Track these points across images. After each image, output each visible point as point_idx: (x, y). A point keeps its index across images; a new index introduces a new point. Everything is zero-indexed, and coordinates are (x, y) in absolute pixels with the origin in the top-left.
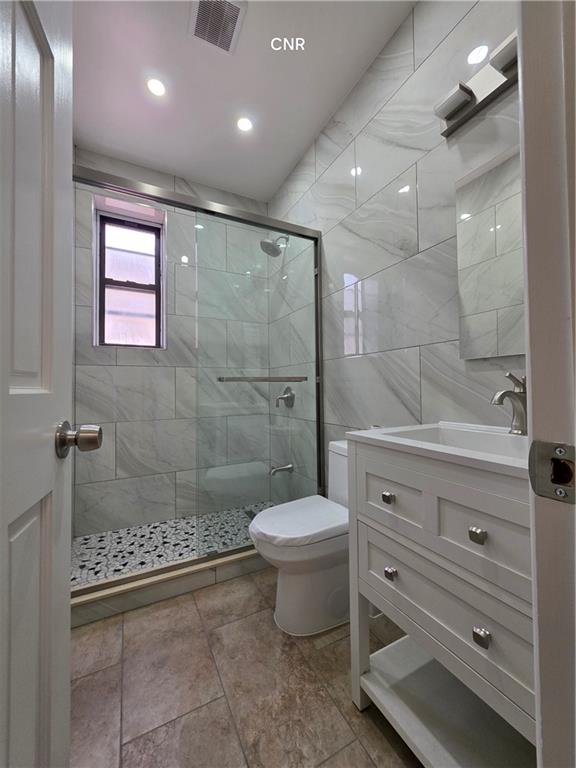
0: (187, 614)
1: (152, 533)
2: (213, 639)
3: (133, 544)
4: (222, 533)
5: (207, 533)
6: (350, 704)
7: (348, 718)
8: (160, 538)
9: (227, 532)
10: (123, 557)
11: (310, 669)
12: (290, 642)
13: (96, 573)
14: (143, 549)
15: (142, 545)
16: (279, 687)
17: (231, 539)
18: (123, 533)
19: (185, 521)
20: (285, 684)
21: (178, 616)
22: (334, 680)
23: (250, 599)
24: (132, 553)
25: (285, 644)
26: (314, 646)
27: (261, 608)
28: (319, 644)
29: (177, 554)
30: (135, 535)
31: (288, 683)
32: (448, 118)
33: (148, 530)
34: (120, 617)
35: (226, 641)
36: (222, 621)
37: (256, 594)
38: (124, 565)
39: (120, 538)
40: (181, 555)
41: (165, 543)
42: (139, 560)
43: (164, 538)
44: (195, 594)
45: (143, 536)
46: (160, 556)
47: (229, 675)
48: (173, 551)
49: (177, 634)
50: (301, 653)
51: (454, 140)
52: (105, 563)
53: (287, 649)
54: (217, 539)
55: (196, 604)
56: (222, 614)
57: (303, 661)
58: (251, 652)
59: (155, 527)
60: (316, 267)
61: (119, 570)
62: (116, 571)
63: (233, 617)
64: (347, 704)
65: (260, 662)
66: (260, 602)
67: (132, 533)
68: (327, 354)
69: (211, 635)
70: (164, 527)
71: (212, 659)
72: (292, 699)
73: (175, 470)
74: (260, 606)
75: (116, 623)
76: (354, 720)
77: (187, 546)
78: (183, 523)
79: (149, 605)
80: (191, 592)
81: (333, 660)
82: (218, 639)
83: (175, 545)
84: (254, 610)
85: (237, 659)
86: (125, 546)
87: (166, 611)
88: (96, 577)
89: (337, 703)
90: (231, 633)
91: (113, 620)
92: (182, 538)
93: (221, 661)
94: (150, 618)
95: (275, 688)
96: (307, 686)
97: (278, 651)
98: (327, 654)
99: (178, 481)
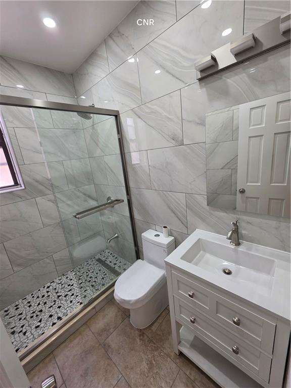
0: (88, 338)
1: (48, 292)
2: (106, 347)
3: (39, 304)
4: (89, 279)
5: (80, 281)
6: (174, 354)
7: (174, 361)
8: (55, 294)
9: (91, 277)
10: (37, 316)
11: (154, 344)
12: (142, 332)
13: (25, 334)
14: (48, 305)
15: (45, 303)
16: (144, 360)
17: (95, 282)
18: (29, 298)
19: (65, 277)
20: (146, 357)
21: (84, 341)
22: (165, 345)
23: (116, 316)
24: (41, 311)
25: (140, 335)
26: (152, 331)
27: (123, 319)
28: (154, 328)
29: (69, 302)
30: (38, 297)
31: (147, 356)
32: (202, 71)
33: (45, 291)
34: (52, 355)
35: (113, 346)
36: (107, 334)
37: (119, 312)
38: (40, 321)
39: (29, 302)
40: (71, 302)
41: (59, 296)
42: (48, 315)
43: (57, 293)
44: (88, 323)
45: (43, 296)
46: (59, 307)
47: (121, 364)
48: (66, 301)
49: (87, 353)
50: (148, 337)
51: (203, 84)
52: (27, 325)
53: (141, 337)
54: (88, 284)
55: (90, 329)
56: (105, 330)
57: (150, 341)
58: (127, 346)
59: (48, 287)
60: (118, 133)
61: (38, 326)
62: (36, 327)
63: (112, 330)
64: (172, 354)
65: (132, 350)
66: (122, 315)
67: (36, 296)
68: (132, 185)
69: (105, 345)
70: (54, 285)
71: (110, 358)
72: (151, 363)
73: (52, 254)
74: (123, 318)
75: (50, 361)
76: (178, 361)
77: (73, 295)
78: (64, 278)
79: (65, 340)
80: (86, 323)
81: (162, 335)
82: (109, 346)
83: (65, 296)
84: (121, 321)
85: (121, 353)
86: (35, 307)
87: (76, 341)
88: (25, 337)
89: (169, 356)
90: (114, 340)
91: (48, 359)
92: (67, 290)
93: (115, 358)
94: (69, 349)
95: (143, 361)
96: (155, 353)
97: (138, 340)
98: (159, 333)
99: (55, 259)
